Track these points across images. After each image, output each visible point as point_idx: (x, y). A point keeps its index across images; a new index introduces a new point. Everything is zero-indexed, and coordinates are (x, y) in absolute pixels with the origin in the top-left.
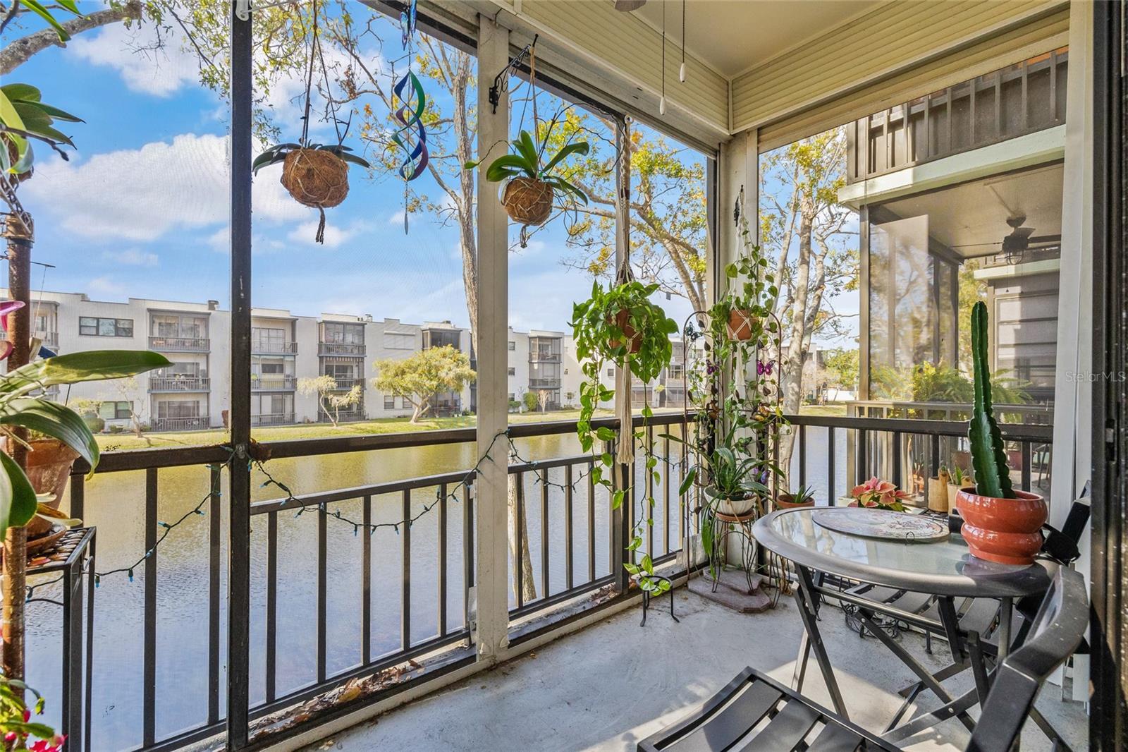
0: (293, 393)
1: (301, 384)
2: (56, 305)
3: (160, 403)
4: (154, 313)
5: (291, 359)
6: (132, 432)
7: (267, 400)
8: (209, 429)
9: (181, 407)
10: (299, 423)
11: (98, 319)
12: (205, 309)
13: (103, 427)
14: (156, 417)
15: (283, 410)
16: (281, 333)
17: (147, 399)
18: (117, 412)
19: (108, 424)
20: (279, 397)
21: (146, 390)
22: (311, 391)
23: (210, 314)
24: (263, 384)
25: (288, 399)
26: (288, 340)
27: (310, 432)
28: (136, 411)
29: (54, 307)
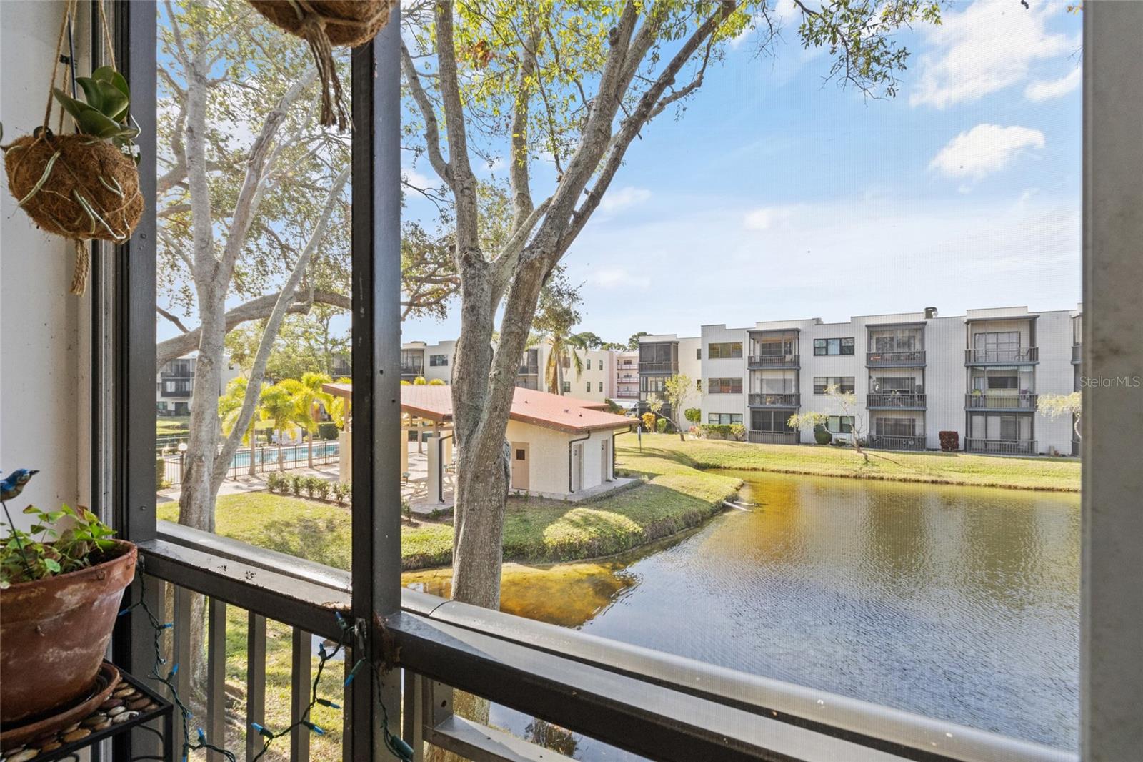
0: (1031, 414)
1: (1043, 403)
2: (798, 331)
3: (877, 419)
4: (871, 329)
5: (1030, 369)
6: (852, 447)
7: (995, 422)
8: (925, 451)
9: (897, 423)
10: (1041, 454)
11: (827, 340)
12: (922, 319)
13: (830, 440)
14: (874, 433)
15: (1017, 435)
16: (1014, 337)
17: (866, 414)
18: (841, 425)
19: (835, 436)
20: (1012, 418)
21: (865, 405)
22: (1059, 413)
23: (925, 323)
24: (989, 402)
25: (1025, 421)
26: (1025, 344)
27: (1057, 469)
28: (857, 427)
29: (796, 333)
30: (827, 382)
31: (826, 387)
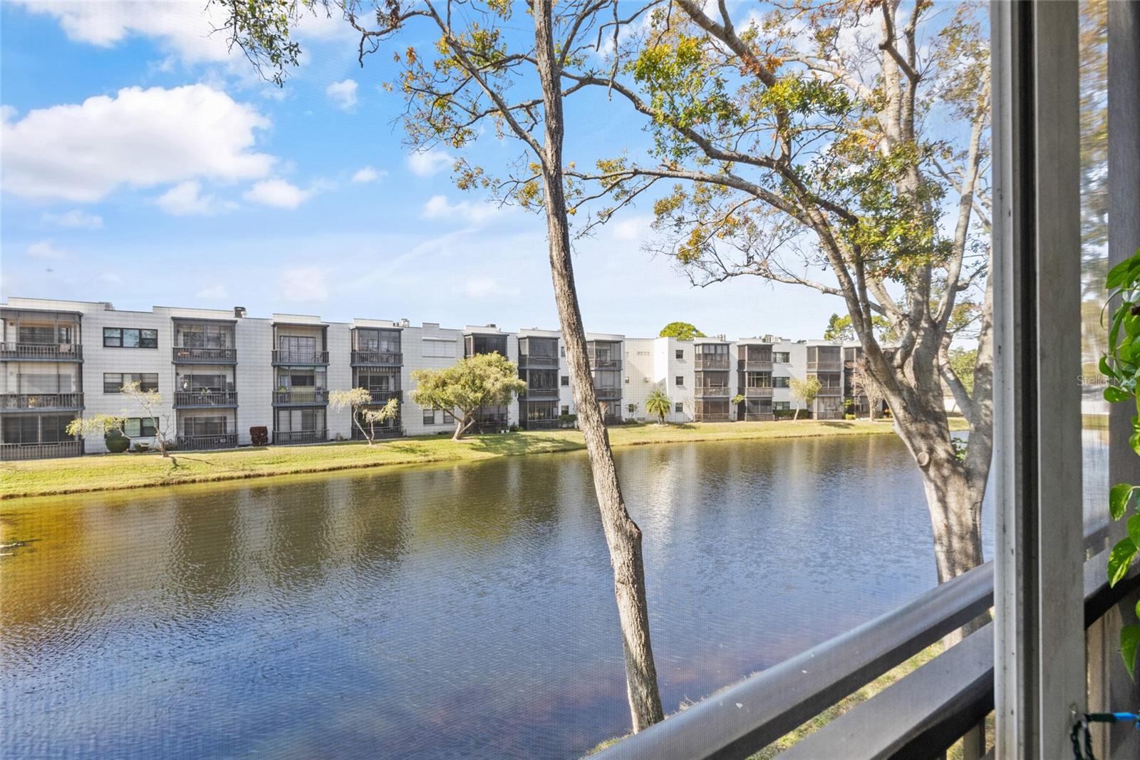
0: (324, 407)
1: (333, 397)
2: (80, 315)
3: (186, 419)
4: (177, 322)
5: (322, 369)
6: (157, 451)
7: (297, 415)
8: (236, 448)
9: (208, 422)
10: (332, 440)
11: (122, 330)
12: (231, 317)
13: (128, 445)
14: (182, 434)
15: (314, 426)
16: (311, 342)
17: (173, 414)
18: (142, 429)
19: (133, 442)
20: (310, 411)
21: (172, 405)
22: (343, 405)
23: (236, 322)
24: (293, 399)
25: (320, 413)
26: (319, 349)
27: (343, 451)
28: (162, 428)
29: (77, 317)
30: (122, 378)
31: (121, 385)
